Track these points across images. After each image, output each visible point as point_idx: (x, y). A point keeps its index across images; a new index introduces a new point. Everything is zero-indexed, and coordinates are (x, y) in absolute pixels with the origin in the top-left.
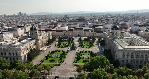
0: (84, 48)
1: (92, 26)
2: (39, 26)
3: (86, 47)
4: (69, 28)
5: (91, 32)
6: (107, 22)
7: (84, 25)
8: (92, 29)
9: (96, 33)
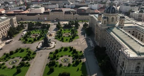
0: (63, 41)
1: (74, 6)
2: (5, 7)
3: (67, 40)
4: (46, 9)
5: (74, 14)
6: (92, 2)
7: (65, 6)
8: (74, 10)
9: (80, 16)
